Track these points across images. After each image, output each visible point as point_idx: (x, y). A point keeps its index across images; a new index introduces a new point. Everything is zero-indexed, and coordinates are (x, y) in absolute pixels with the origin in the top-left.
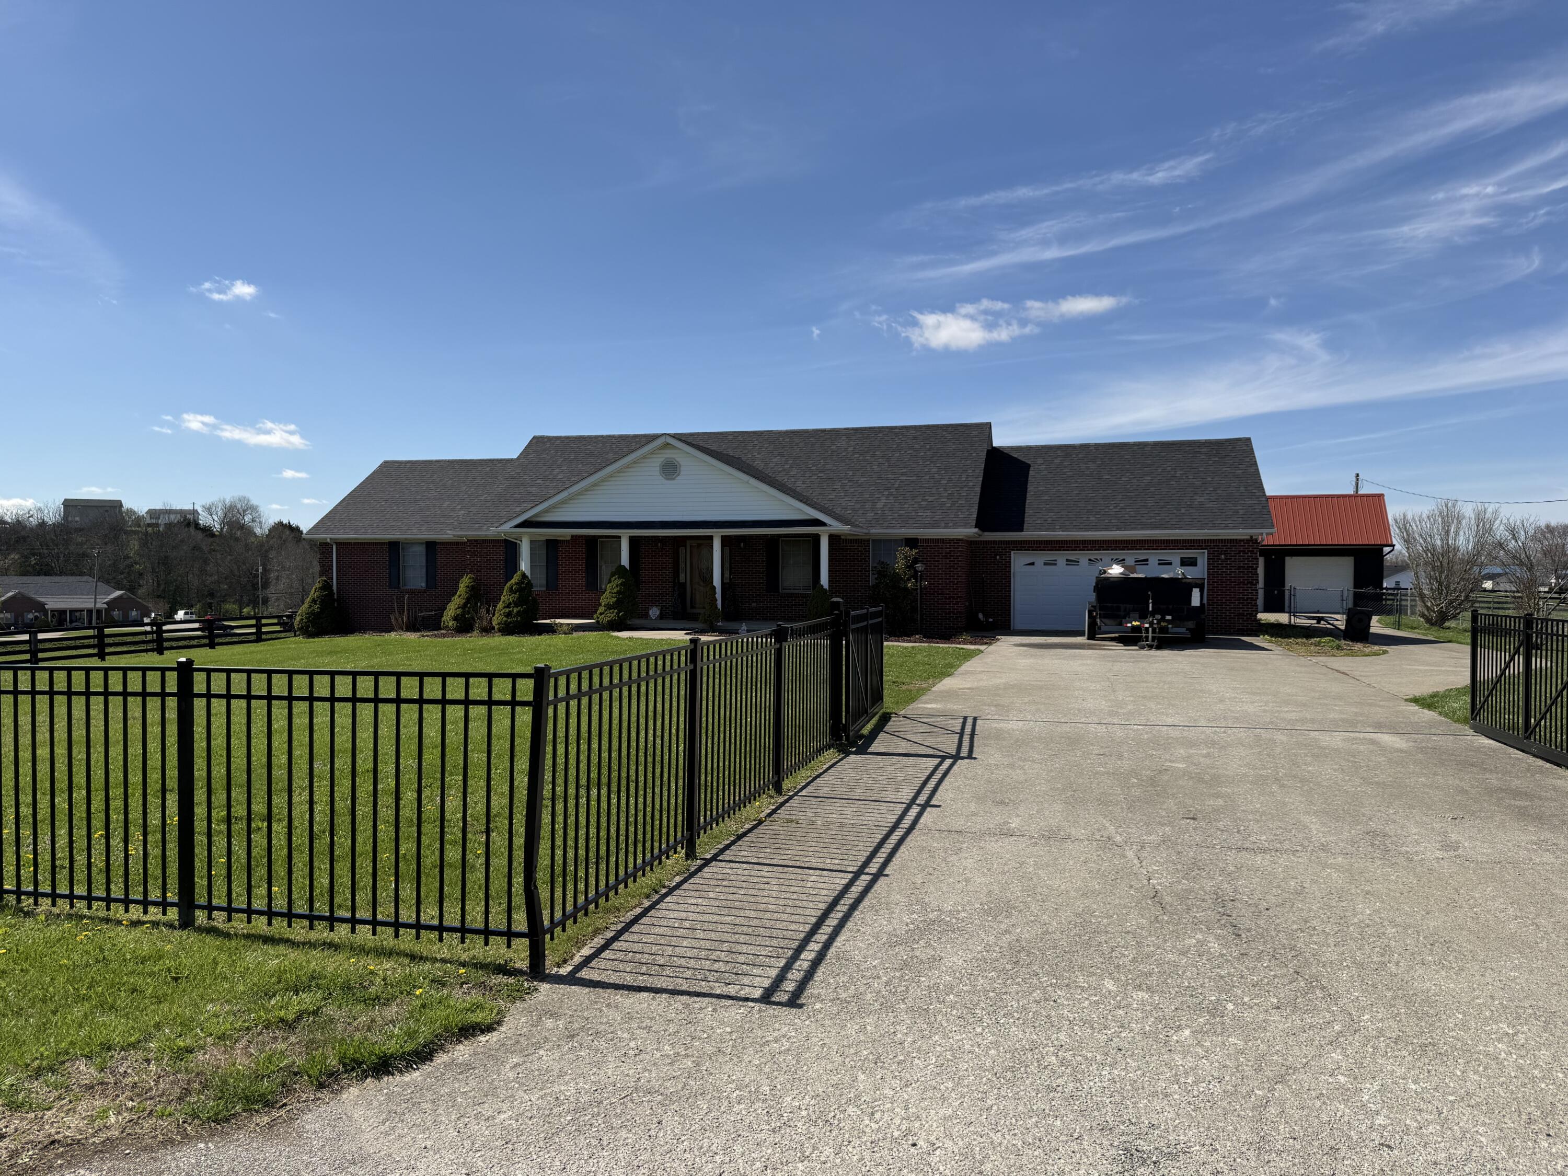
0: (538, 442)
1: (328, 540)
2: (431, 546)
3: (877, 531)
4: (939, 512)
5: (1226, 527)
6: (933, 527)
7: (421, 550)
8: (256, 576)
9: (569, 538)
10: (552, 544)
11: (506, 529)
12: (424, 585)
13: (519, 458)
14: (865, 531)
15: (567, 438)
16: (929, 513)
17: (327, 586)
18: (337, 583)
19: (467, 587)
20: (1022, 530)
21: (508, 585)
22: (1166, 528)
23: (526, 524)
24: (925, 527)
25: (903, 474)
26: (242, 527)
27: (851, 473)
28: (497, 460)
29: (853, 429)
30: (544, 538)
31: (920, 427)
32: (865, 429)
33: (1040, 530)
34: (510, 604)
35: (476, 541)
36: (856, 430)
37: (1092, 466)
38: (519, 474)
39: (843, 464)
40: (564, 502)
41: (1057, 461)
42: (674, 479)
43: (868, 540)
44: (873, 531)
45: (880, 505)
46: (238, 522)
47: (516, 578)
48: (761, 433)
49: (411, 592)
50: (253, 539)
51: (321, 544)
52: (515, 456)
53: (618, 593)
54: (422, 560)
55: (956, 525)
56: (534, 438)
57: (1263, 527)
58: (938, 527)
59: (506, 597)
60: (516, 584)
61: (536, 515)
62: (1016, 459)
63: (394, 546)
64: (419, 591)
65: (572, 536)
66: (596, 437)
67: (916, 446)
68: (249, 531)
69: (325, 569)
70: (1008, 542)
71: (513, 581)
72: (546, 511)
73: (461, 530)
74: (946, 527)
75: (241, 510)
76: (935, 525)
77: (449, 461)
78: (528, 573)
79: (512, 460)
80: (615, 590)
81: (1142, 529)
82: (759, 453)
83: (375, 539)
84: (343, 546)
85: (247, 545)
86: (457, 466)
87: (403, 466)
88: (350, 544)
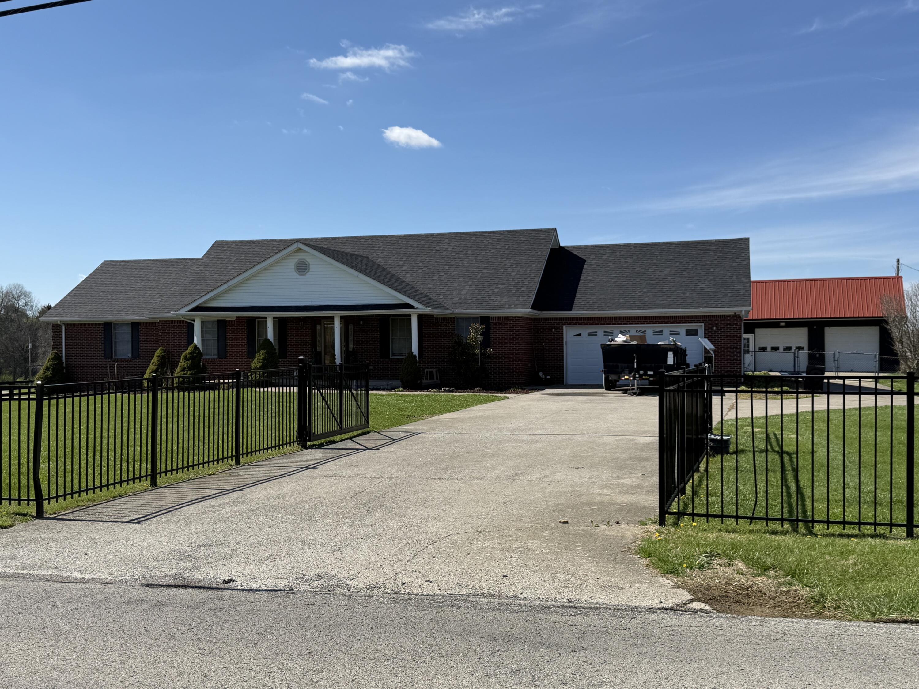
0: (219, 246)
1: (59, 323)
2: (135, 326)
3: (459, 311)
4: (506, 297)
5: (716, 306)
6: (500, 308)
7: (129, 330)
8: (27, 351)
9: (234, 319)
10: (222, 324)
11: (183, 312)
12: (130, 355)
13: (203, 258)
14: (451, 312)
15: (241, 242)
16: (498, 297)
17: (57, 357)
18: (66, 355)
19: (159, 356)
20: (570, 309)
21: (184, 354)
22: (673, 308)
23: (197, 309)
24: (494, 308)
25: (485, 268)
26: (17, 310)
27: (447, 268)
28: (190, 259)
29: (454, 234)
30: (216, 319)
31: (504, 232)
32: (463, 233)
33: (583, 309)
34: (185, 368)
35: (166, 321)
36: (456, 234)
37: (630, 261)
38: (201, 270)
39: (443, 261)
40: (225, 292)
41: (605, 257)
42: (305, 275)
43: (454, 318)
44: (456, 311)
45: (464, 292)
46: (13, 306)
47: (190, 349)
48: (386, 237)
49: (119, 361)
50: (25, 320)
51: (54, 325)
52: (200, 256)
53: (263, 359)
54: (129, 337)
55: (516, 307)
56: (216, 242)
57: (744, 306)
58: (503, 308)
59: (182, 363)
60: (189, 353)
61: (205, 302)
62: (575, 255)
63: (108, 326)
64: (127, 360)
65: (237, 317)
66: (262, 241)
67: (499, 247)
68: (23, 314)
69: (57, 344)
70: (561, 319)
71: (187, 352)
72: (212, 299)
73: (155, 313)
74: (509, 308)
75: (16, 296)
76: (501, 307)
77: (153, 260)
78: (200, 346)
79: (198, 259)
80: (261, 357)
81: (655, 308)
82: (382, 253)
83: (93, 321)
84: (70, 326)
85: (19, 326)
86: (159, 264)
87: (118, 265)
88: (75, 325)
